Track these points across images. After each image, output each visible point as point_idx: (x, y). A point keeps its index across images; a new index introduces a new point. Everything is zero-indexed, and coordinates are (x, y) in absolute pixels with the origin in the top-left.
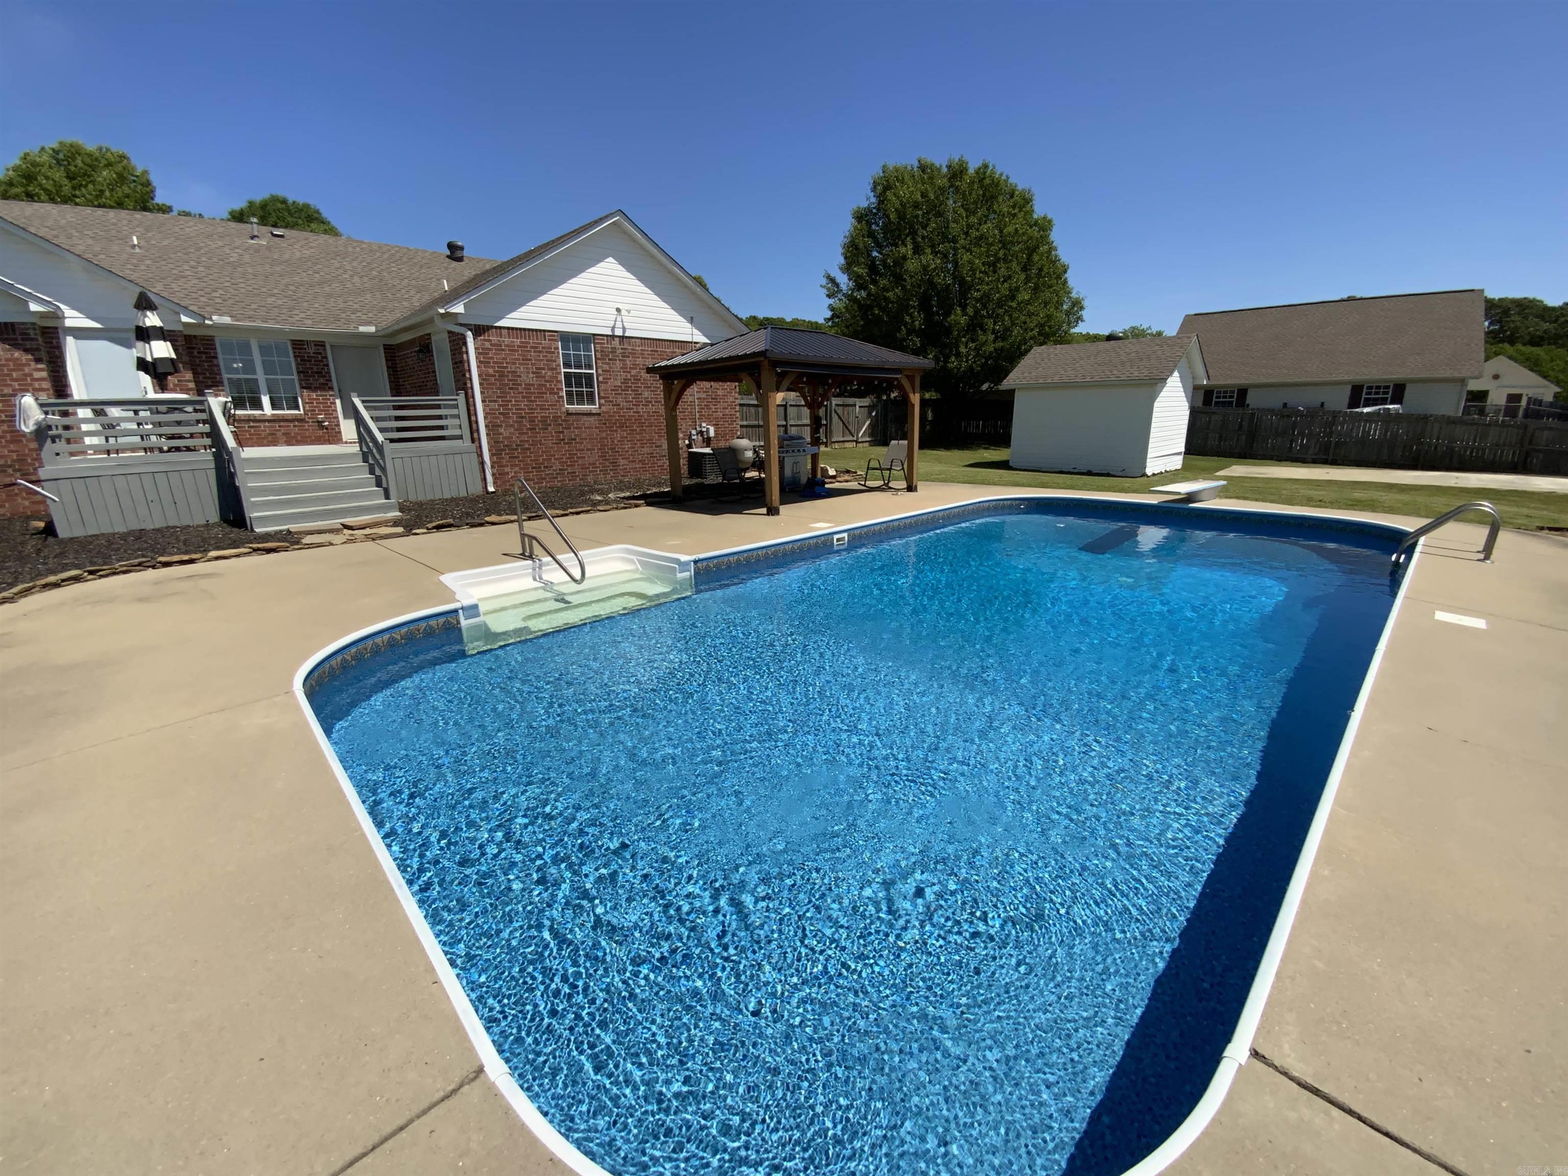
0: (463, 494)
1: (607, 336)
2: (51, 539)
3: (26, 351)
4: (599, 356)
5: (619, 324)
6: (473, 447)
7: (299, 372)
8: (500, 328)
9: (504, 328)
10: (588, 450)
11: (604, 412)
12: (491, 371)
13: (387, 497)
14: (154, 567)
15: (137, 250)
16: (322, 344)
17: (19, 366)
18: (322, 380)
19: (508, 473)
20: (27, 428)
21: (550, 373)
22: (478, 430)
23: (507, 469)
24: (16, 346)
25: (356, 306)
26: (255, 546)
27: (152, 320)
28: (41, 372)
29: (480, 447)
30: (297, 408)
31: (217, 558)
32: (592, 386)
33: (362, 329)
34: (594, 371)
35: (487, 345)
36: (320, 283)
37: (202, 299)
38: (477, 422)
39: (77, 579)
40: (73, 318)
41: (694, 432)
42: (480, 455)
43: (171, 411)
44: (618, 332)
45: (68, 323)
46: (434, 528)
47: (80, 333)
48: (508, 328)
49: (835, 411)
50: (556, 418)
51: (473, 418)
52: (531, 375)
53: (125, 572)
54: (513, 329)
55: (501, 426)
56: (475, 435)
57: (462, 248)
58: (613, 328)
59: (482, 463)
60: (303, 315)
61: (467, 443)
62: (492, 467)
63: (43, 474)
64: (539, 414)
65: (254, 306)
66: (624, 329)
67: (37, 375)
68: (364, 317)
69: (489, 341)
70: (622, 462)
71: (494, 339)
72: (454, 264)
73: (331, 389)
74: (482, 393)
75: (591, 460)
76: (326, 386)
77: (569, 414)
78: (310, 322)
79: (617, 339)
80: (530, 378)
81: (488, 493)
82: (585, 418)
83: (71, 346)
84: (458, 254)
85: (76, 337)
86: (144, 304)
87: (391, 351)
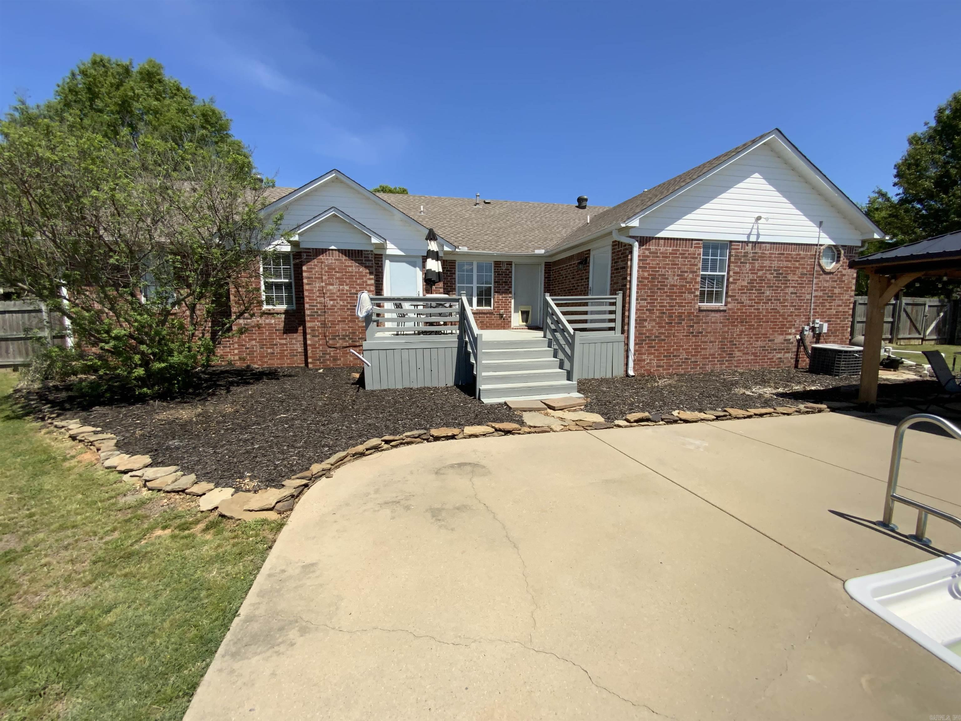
0: (609, 376)
1: (742, 242)
2: (361, 390)
3: (366, 267)
4: (733, 259)
5: (755, 232)
6: (622, 337)
7: (495, 282)
8: (659, 238)
9: (662, 238)
10: (711, 342)
11: (729, 309)
12: (646, 274)
13: (569, 378)
14: (428, 440)
15: (422, 214)
16: (510, 264)
17: (361, 277)
18: (506, 287)
19: (644, 360)
20: (361, 314)
21: (691, 276)
22: (629, 324)
23: (645, 357)
24: (361, 264)
25: (531, 238)
27: (433, 246)
29: (628, 338)
30: (490, 306)
31: (471, 436)
32: (722, 288)
33: (537, 252)
34: (725, 274)
35: (647, 253)
36: (510, 227)
38: (629, 317)
39: (377, 448)
40: (392, 249)
41: (807, 328)
42: (627, 344)
43: (438, 305)
44: (753, 239)
45: (389, 252)
47: (394, 258)
48: (665, 239)
49: (905, 311)
50: (690, 314)
51: (627, 314)
52: (676, 278)
54: (668, 239)
55: (646, 320)
56: (626, 328)
57: (586, 200)
58: (749, 235)
59: (627, 351)
60: (503, 245)
61: (617, 335)
62: (635, 355)
63: (365, 345)
64: (677, 310)
65: (478, 241)
66: (758, 235)
67: (370, 282)
68: (536, 245)
69: (649, 249)
70: (738, 354)
71: (653, 248)
72: (581, 210)
73: (511, 293)
74: (637, 293)
75: (712, 351)
76: (508, 292)
77: (700, 310)
78: (507, 249)
79: (750, 245)
80: (673, 280)
81: (627, 375)
82: (713, 314)
83: (388, 266)
84: (583, 204)
85: (391, 261)
86: (432, 236)
87: (549, 266)
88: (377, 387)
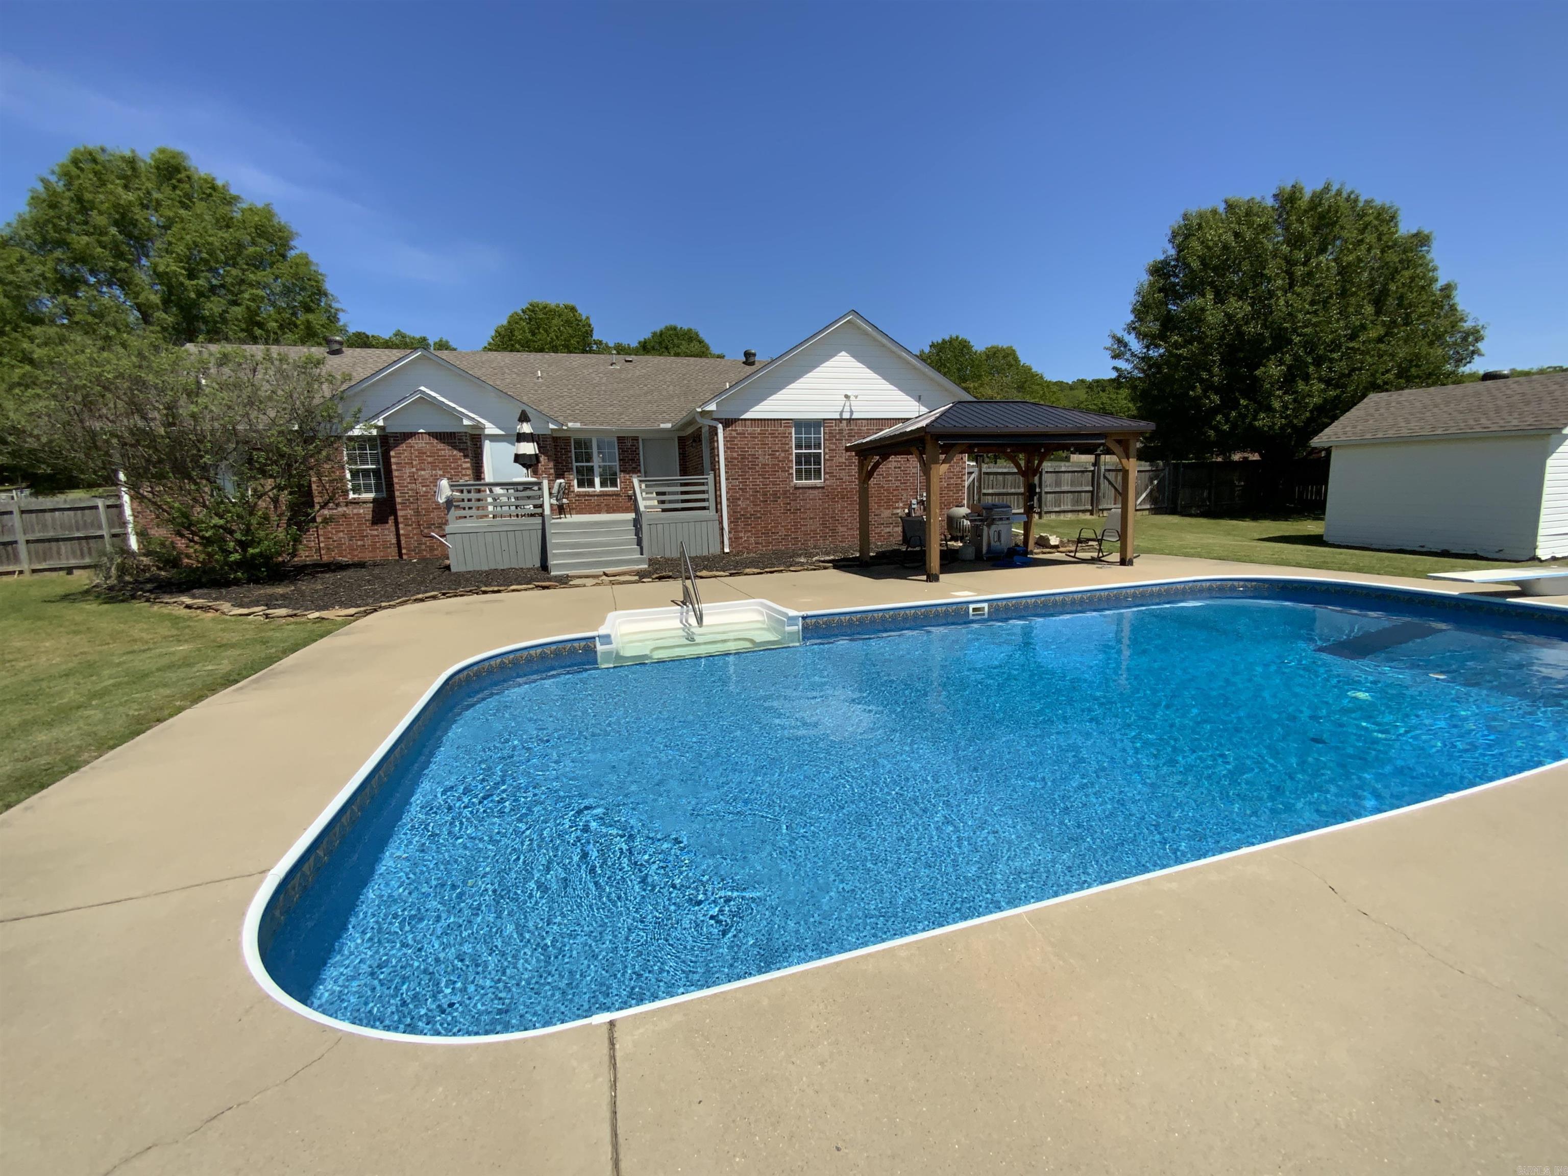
0: (705, 553)
1: (835, 419)
2: (446, 572)
3: (460, 450)
4: (827, 437)
5: (847, 409)
6: (716, 516)
7: (620, 460)
8: (745, 420)
9: (748, 419)
10: (811, 518)
11: (829, 486)
12: (735, 455)
13: (642, 554)
14: (477, 593)
15: (540, 380)
16: (636, 439)
17: (455, 460)
18: (634, 465)
19: (741, 538)
20: (442, 500)
21: (783, 455)
22: (721, 503)
23: (742, 535)
24: (455, 447)
25: (665, 409)
26: (537, 584)
27: (526, 428)
28: (467, 464)
29: (722, 516)
30: (616, 486)
31: (513, 591)
32: (820, 464)
33: (662, 426)
34: (822, 451)
35: (734, 434)
36: (646, 394)
37: (568, 411)
38: (720, 496)
39: (434, 598)
40: (491, 429)
41: (914, 501)
42: (721, 523)
43: (525, 489)
44: (846, 416)
45: (487, 432)
46: (656, 578)
47: (494, 438)
48: (752, 420)
49: (1105, 477)
50: (785, 492)
51: (718, 493)
52: (767, 457)
53: (461, 596)
54: (755, 420)
55: (739, 499)
56: (719, 506)
57: (754, 355)
58: (842, 412)
59: (722, 529)
60: (626, 418)
61: (711, 513)
62: (730, 532)
63: (448, 529)
64: (771, 489)
65: (598, 414)
66: (852, 412)
67: (465, 466)
68: (667, 417)
69: (736, 430)
70: (841, 529)
71: (739, 429)
72: (748, 367)
73: (639, 471)
74: (726, 472)
75: (813, 528)
76: (635, 470)
77: (796, 488)
78: (630, 423)
79: (844, 422)
80: (767, 459)
81: (724, 553)
82: (810, 491)
83: (487, 446)
84: (752, 359)
85: (491, 441)
86: (524, 418)
87: (682, 440)
88: (462, 569)
